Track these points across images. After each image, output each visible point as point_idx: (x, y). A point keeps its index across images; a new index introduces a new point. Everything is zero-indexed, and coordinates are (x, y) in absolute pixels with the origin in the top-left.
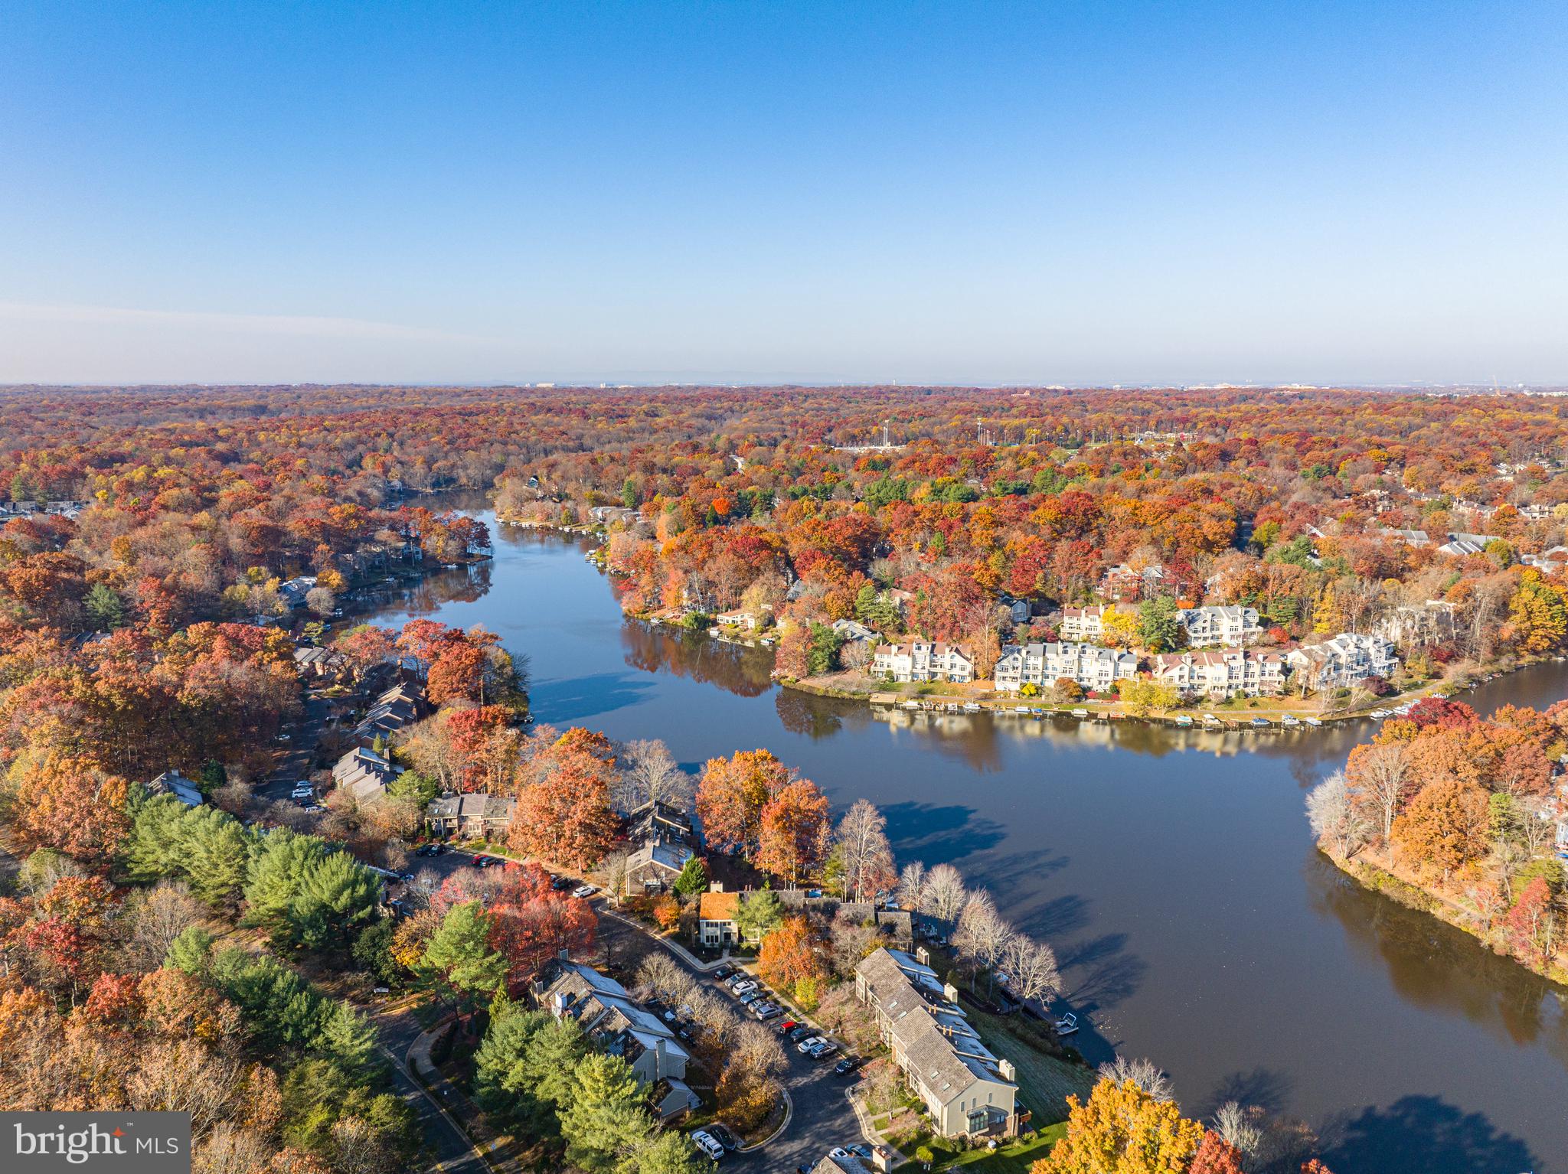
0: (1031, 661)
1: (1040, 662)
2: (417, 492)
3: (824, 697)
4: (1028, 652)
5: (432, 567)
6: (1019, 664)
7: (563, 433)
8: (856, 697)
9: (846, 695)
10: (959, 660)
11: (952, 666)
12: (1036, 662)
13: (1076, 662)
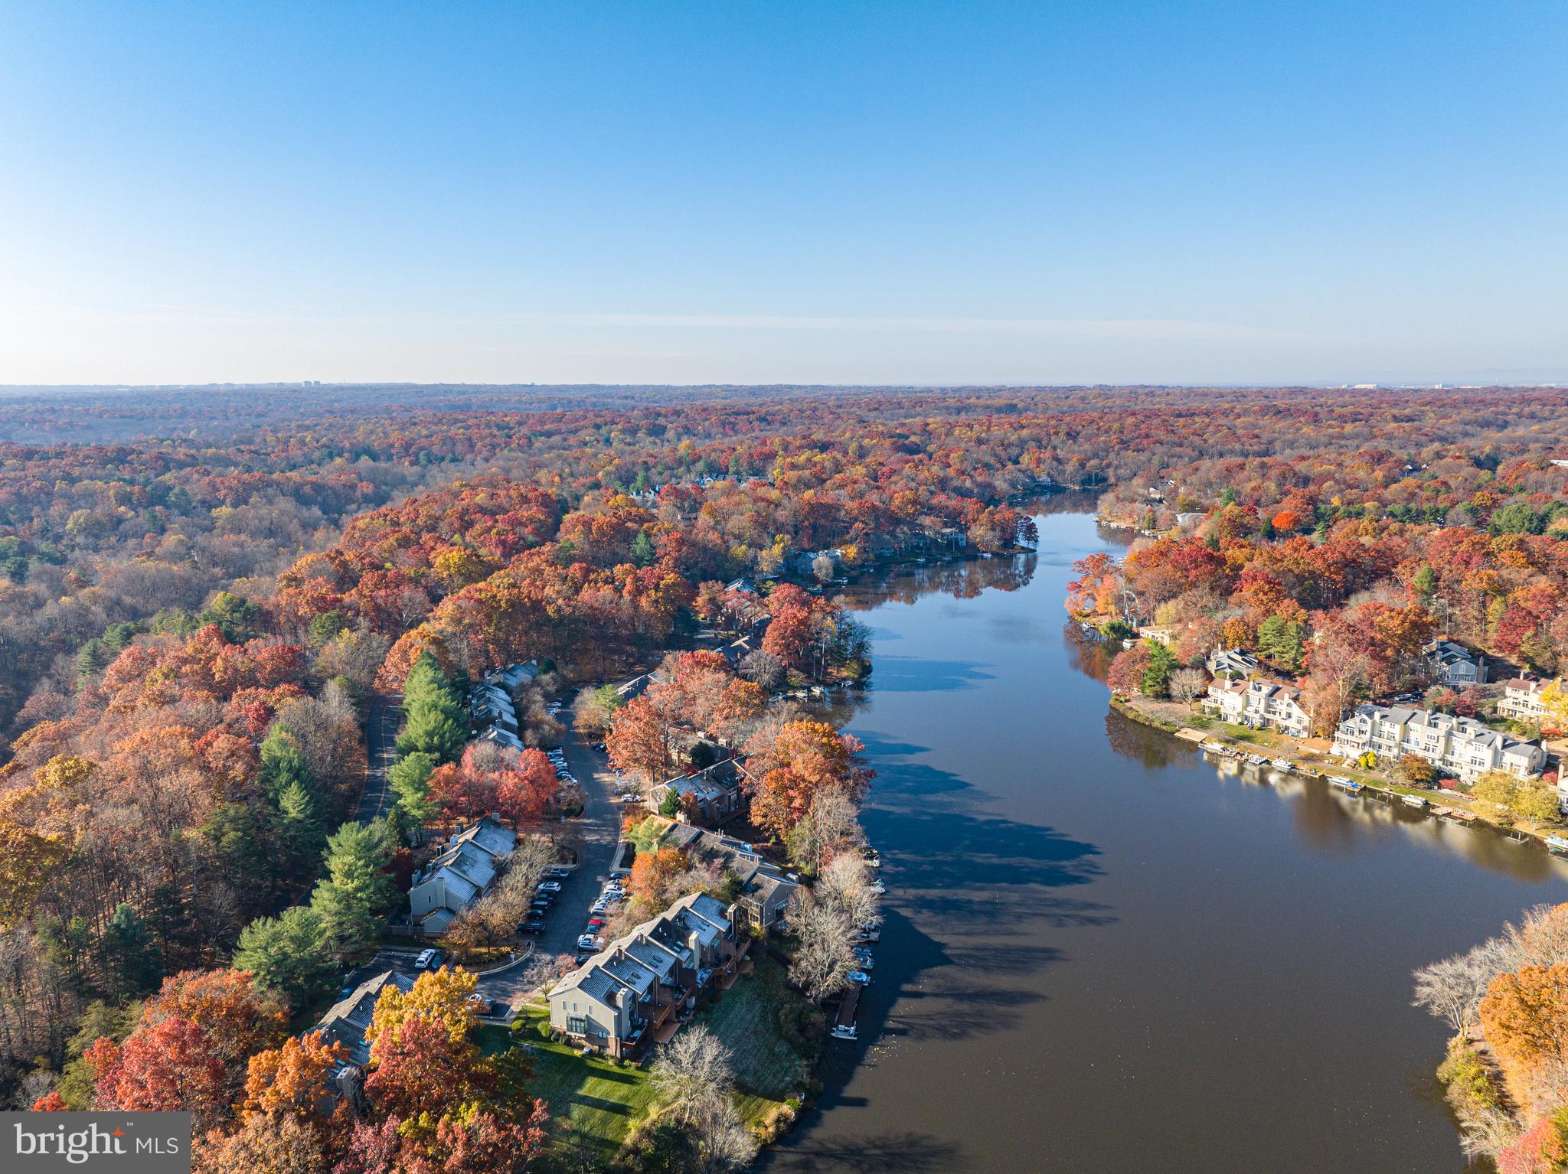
0: (1386, 727)
1: (1397, 730)
2: (1065, 489)
3: (1134, 721)
4: (1383, 717)
5: (970, 553)
6: (1368, 728)
7: (1257, 437)
8: (1164, 728)
9: (1156, 724)
10: (1295, 710)
11: (1289, 716)
12: (1392, 730)
13: (1442, 741)
